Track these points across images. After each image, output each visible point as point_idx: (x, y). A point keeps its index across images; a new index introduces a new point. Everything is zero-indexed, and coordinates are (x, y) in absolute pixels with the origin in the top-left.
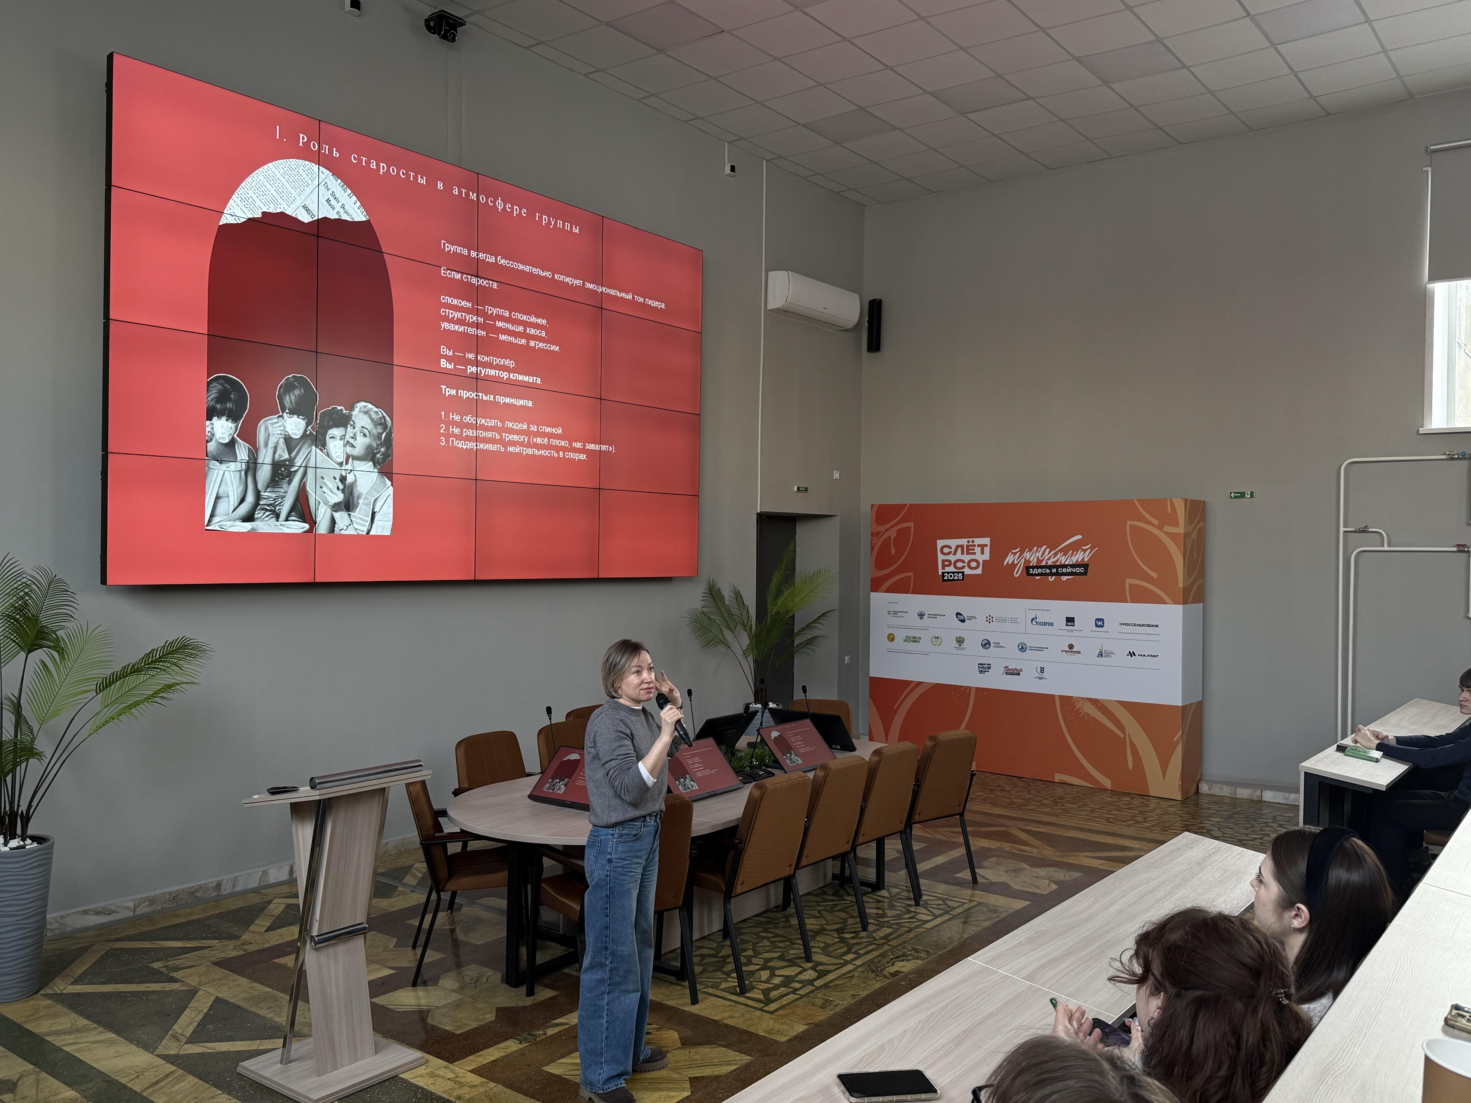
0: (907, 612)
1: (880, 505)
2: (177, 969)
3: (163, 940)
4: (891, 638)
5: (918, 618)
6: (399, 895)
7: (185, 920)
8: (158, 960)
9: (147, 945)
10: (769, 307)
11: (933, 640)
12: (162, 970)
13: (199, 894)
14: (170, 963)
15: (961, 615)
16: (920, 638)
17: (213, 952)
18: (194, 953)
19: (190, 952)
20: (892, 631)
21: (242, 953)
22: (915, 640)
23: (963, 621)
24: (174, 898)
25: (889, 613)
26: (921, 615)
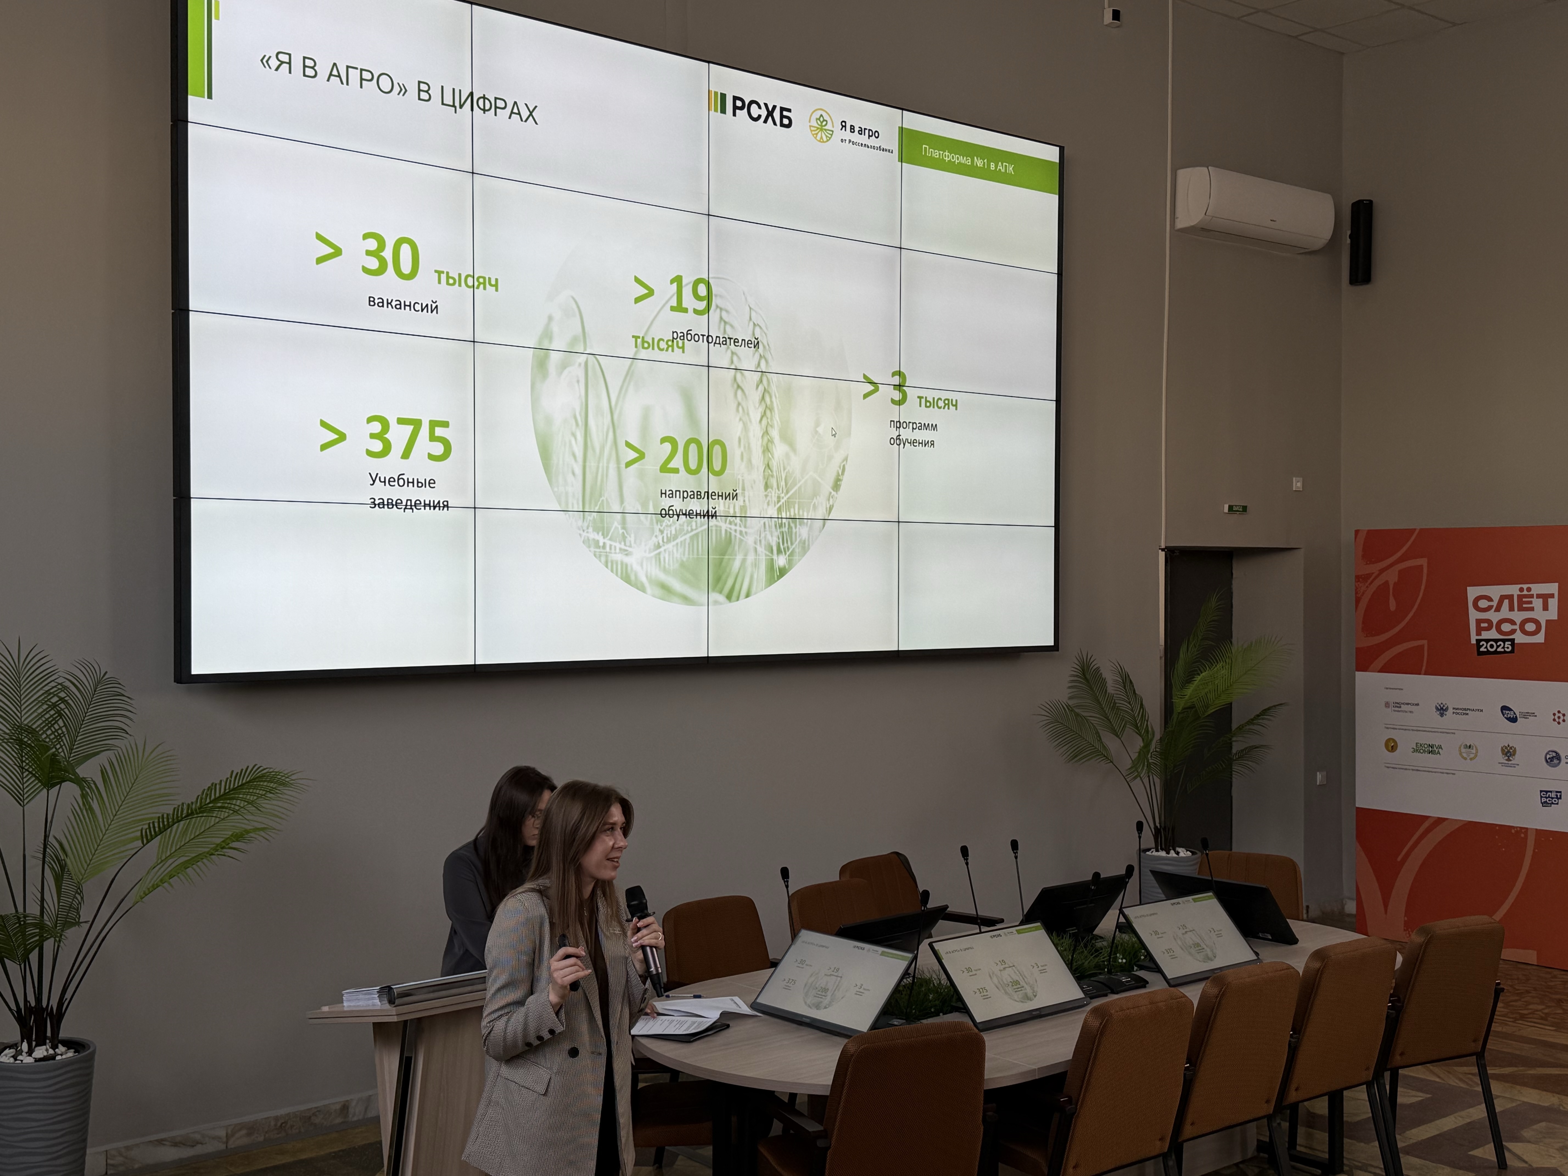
0: (1417, 705)
1: (1369, 531)
4: (1391, 745)
5: (1436, 715)
7: (292, 1160)
10: (1180, 225)
11: (1463, 750)
13: (317, 1120)
15: (1510, 710)
16: (1440, 747)
20: (1392, 734)
22: (1432, 750)
23: (1513, 720)
25: (1387, 705)
26: (1442, 710)
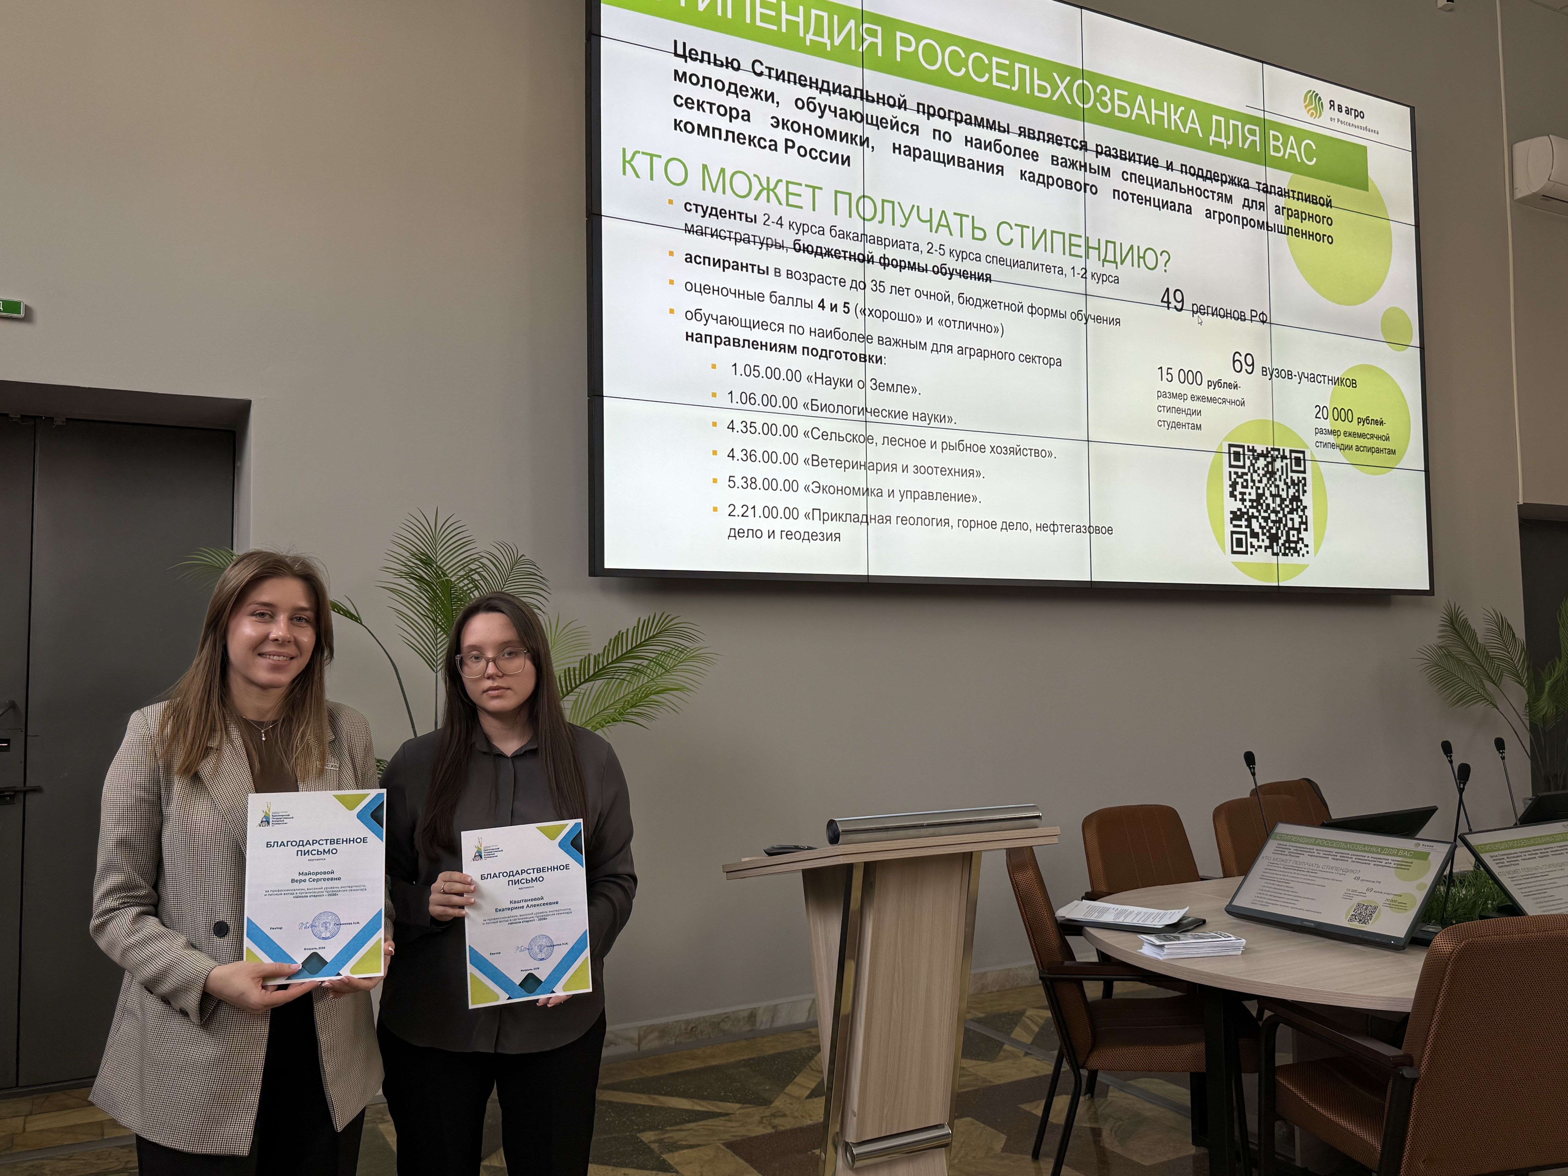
2: (674, 1147)
3: (666, 1094)
6: (1006, 1058)
7: (702, 1065)
8: (651, 1128)
9: (643, 1100)
10: (1519, 195)
12: (653, 1146)
13: (726, 1027)
14: (667, 1135)
17: (730, 1124)
18: (701, 1123)
19: (699, 1120)
21: (770, 1130)
24: (692, 1029)
